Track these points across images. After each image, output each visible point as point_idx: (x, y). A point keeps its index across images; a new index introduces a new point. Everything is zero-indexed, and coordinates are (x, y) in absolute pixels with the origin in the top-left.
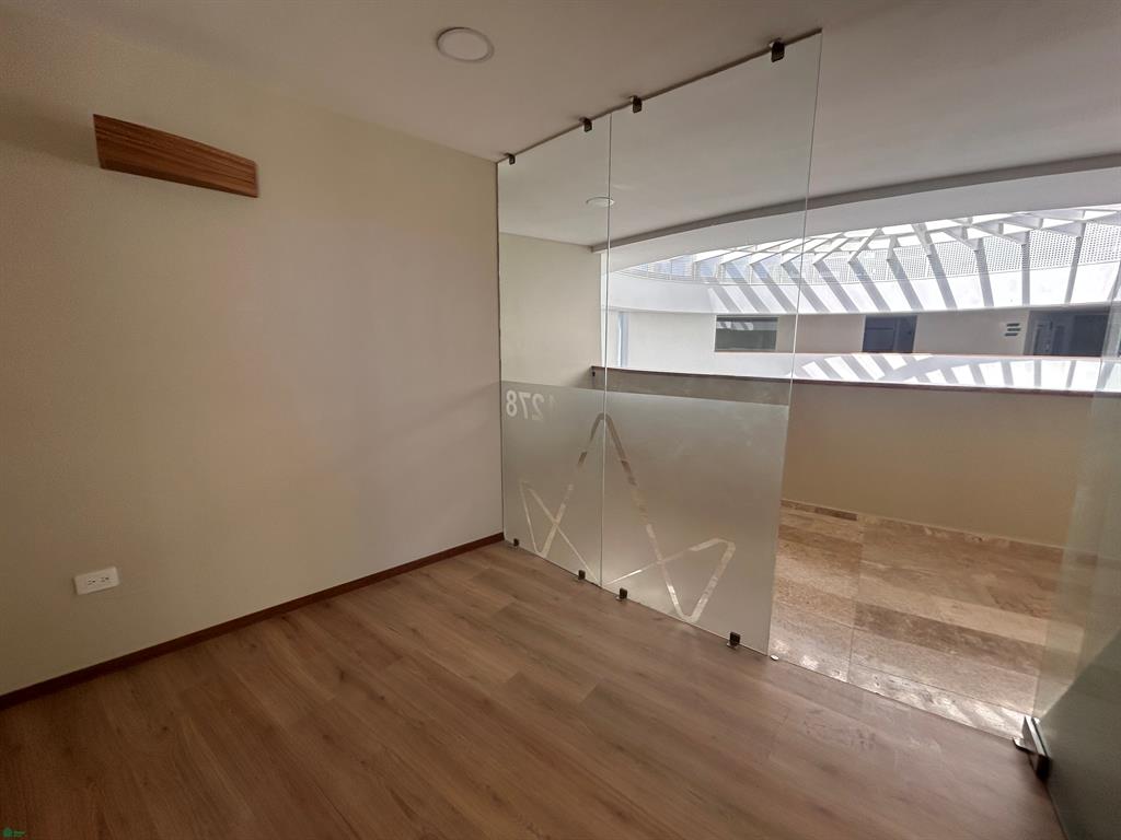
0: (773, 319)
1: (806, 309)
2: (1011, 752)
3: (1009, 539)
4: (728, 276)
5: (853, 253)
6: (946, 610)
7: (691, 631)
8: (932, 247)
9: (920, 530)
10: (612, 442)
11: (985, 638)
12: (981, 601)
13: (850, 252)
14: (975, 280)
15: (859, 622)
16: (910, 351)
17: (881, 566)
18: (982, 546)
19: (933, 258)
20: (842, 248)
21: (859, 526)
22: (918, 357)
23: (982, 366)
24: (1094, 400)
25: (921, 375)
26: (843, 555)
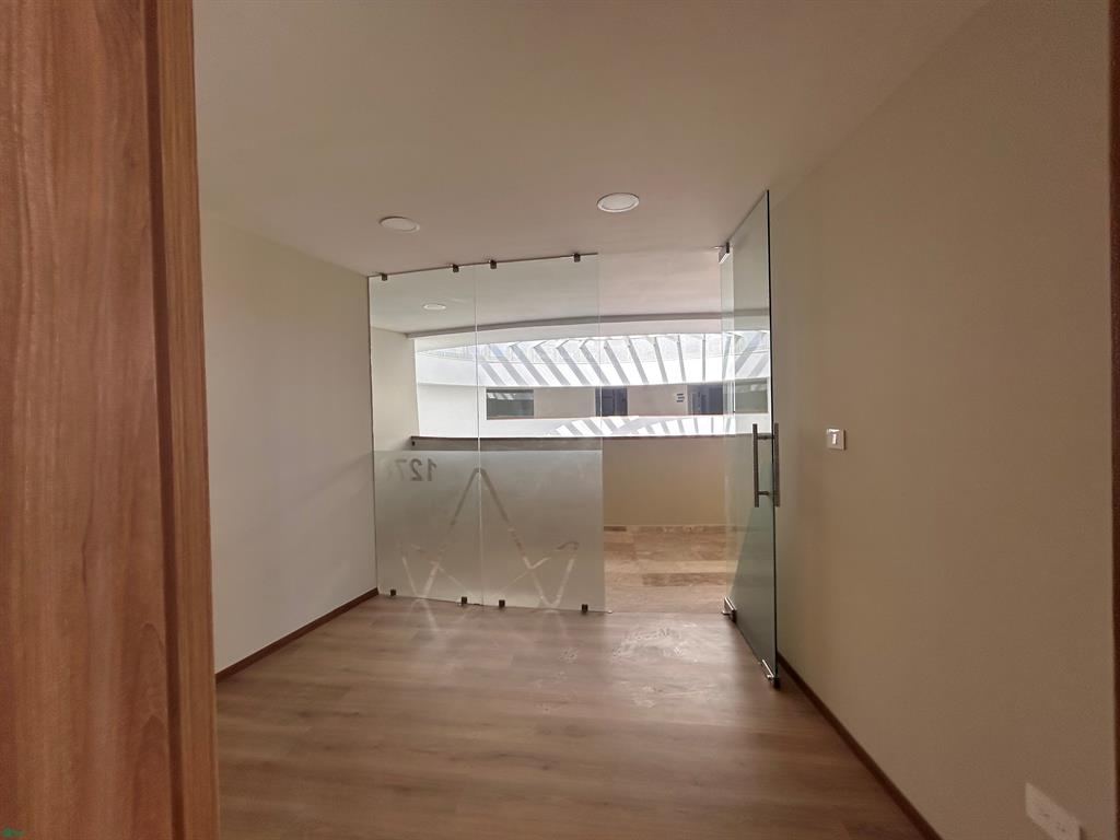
0: (530, 391)
1: (554, 383)
2: (723, 617)
3: (702, 525)
4: (492, 355)
6: (684, 567)
7: (556, 612)
8: (630, 341)
9: (660, 529)
10: (486, 488)
11: (702, 575)
12: (697, 559)
14: (656, 364)
15: (645, 583)
16: (626, 414)
17: (647, 553)
18: (692, 532)
21: (628, 533)
22: (632, 418)
23: (667, 423)
24: (725, 439)
26: (627, 551)
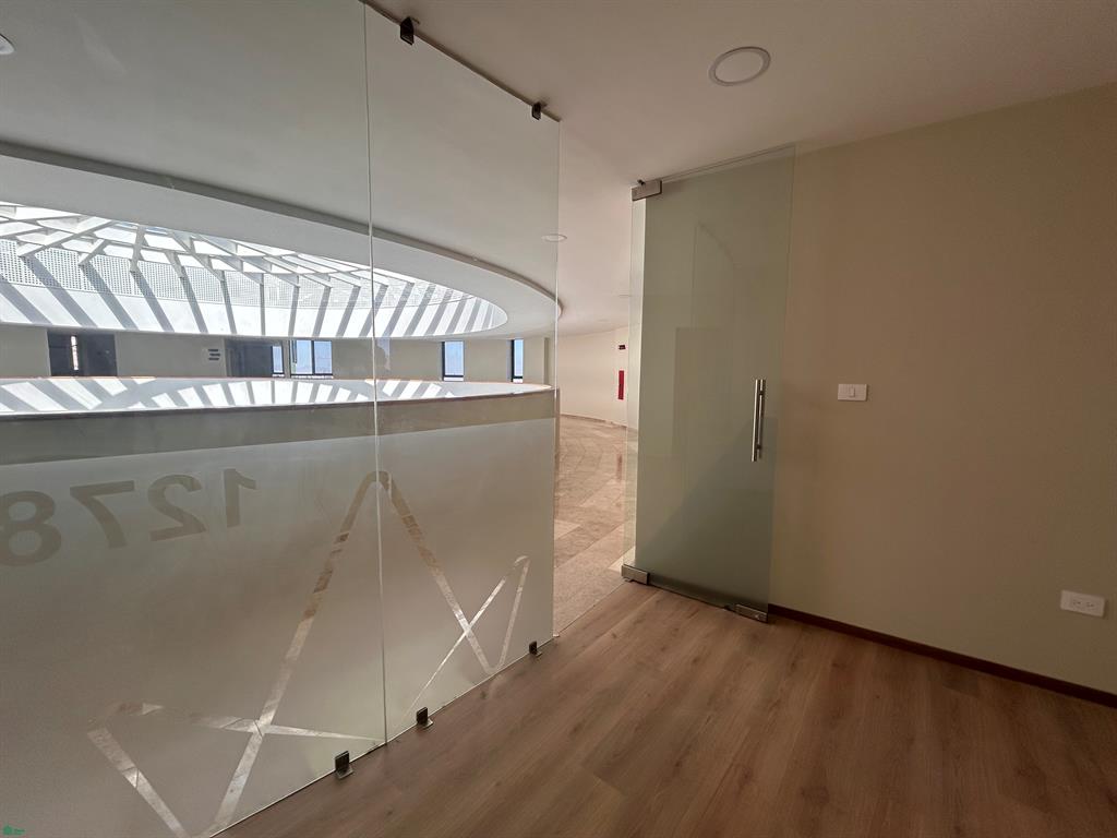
5: (84, 256)
13: (80, 253)
19: (184, 279)
20: (63, 245)
25: (147, 400)
